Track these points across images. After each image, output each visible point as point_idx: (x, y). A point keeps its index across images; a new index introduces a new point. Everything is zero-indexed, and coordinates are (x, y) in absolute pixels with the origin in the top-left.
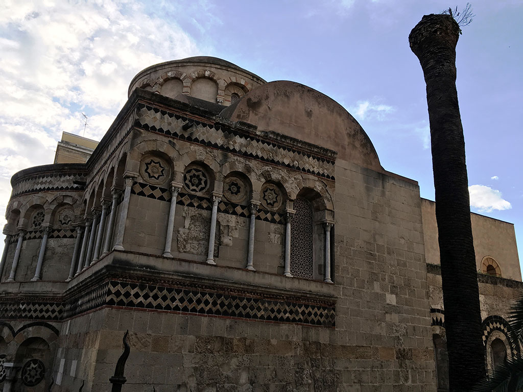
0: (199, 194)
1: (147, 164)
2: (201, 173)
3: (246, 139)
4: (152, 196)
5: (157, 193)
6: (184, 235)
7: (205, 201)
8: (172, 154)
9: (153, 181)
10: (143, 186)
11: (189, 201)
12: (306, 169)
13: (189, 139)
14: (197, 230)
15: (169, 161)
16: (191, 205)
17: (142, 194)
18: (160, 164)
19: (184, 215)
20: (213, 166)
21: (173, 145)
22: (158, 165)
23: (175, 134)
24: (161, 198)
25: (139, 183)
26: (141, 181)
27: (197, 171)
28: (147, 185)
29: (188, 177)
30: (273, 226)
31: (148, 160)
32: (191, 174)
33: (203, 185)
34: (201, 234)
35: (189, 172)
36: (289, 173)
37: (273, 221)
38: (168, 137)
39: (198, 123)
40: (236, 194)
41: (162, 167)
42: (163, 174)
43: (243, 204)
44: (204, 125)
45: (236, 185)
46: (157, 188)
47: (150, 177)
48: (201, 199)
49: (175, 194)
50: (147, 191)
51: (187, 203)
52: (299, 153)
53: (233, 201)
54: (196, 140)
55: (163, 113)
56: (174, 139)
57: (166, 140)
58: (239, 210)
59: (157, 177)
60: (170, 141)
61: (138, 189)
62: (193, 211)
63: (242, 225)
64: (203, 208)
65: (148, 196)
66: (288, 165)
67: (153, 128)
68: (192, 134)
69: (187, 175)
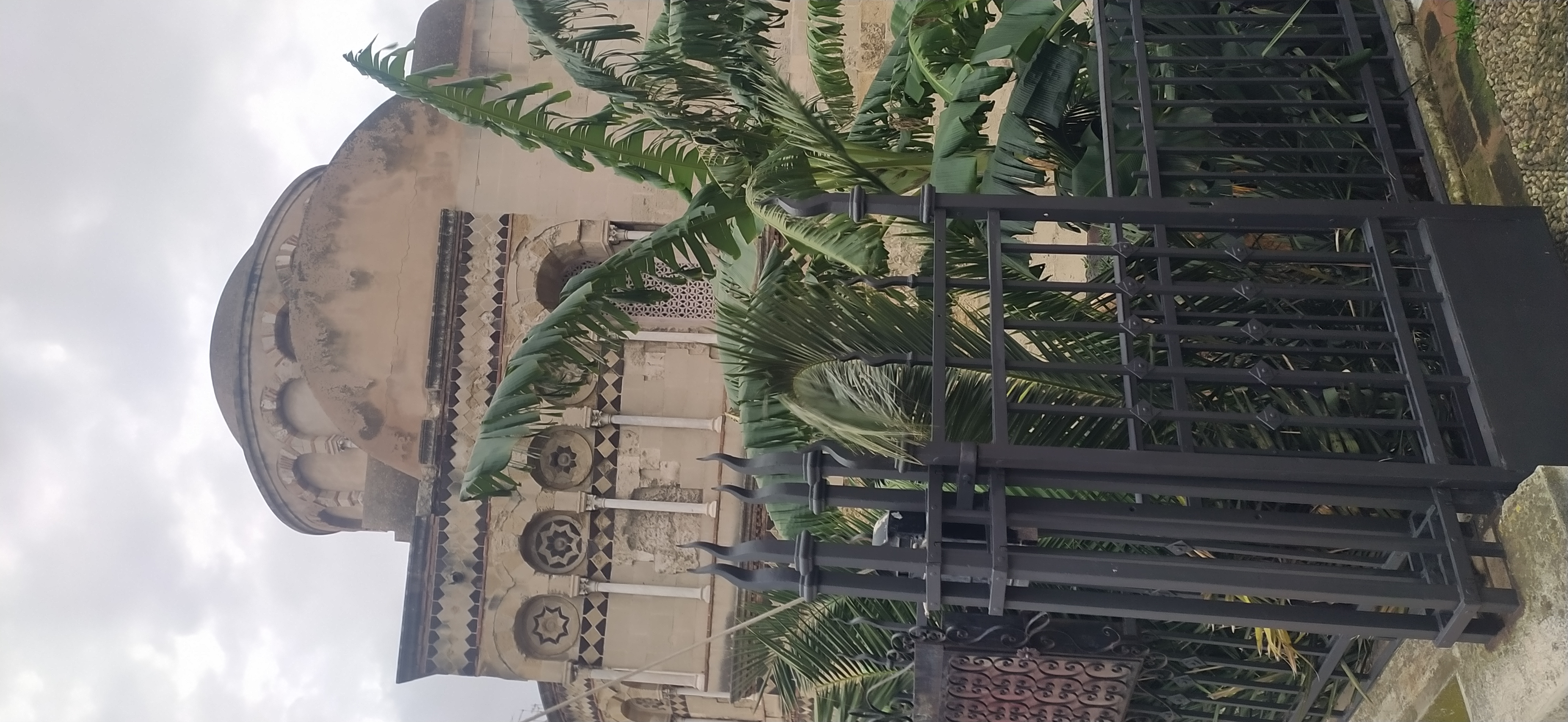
0: (585, 534)
1: (543, 641)
2: (542, 534)
3: (454, 442)
4: (601, 627)
5: (594, 617)
6: (668, 561)
7: (597, 522)
8: (515, 602)
9: (574, 627)
10: (584, 645)
11: (602, 554)
12: (495, 292)
13: (479, 567)
14: (654, 534)
15: (530, 603)
16: (608, 550)
17: (600, 646)
18: (539, 616)
19: (629, 563)
20: (526, 513)
21: (496, 602)
22: (540, 620)
23: (475, 596)
24: (603, 608)
25: (581, 651)
26: (577, 648)
27: (539, 542)
28: (582, 638)
29: (556, 559)
30: (630, 367)
31: (535, 639)
32: (548, 554)
33: (567, 528)
34: (661, 527)
35: (544, 559)
36: (512, 336)
37: (620, 368)
38: (483, 611)
39: (442, 552)
40: (574, 455)
41: (544, 611)
42: (556, 610)
43: (592, 438)
44: (444, 537)
45: (556, 456)
46: (584, 618)
47: (565, 633)
48: (594, 531)
49: (593, 587)
50: (593, 636)
51: (605, 559)
52: (462, 311)
53: (590, 461)
54: (478, 553)
55: (436, 623)
56: (485, 600)
57: (490, 615)
58: (606, 449)
59: (564, 621)
60: (491, 607)
61: (591, 655)
62: (620, 545)
63: (636, 442)
64: (612, 525)
65: (603, 634)
66: (495, 337)
67: (471, 640)
68: (468, 564)
69: (551, 563)
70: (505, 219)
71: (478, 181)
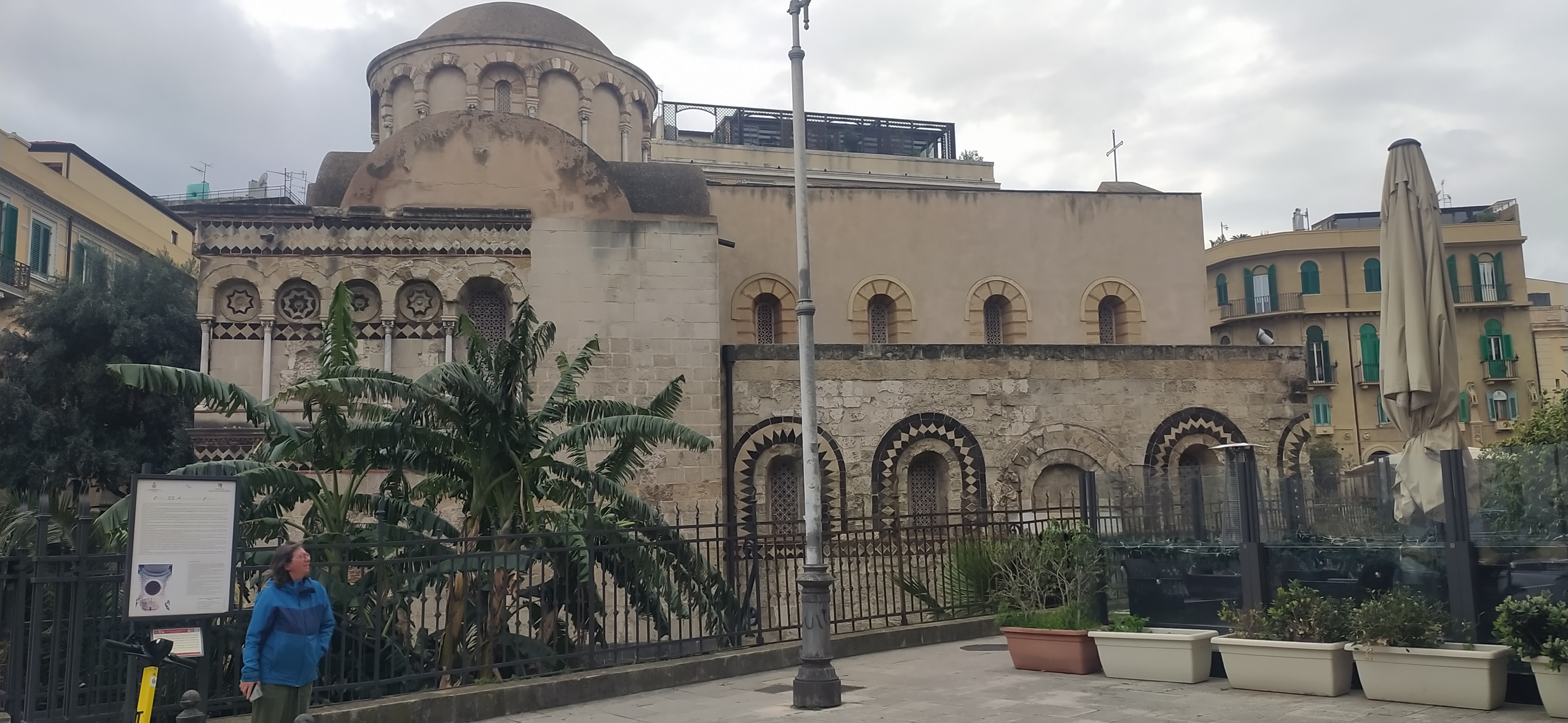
0: (306, 321)
1: (229, 297)
2: (305, 292)
3: (367, 229)
4: (240, 337)
5: (247, 331)
6: (289, 379)
7: (316, 328)
8: (254, 278)
9: (239, 317)
10: (227, 326)
11: (293, 333)
12: (475, 249)
13: (278, 252)
14: (308, 368)
15: (254, 287)
16: (295, 338)
17: (226, 336)
18: (247, 293)
19: (287, 352)
20: (318, 281)
21: (253, 265)
22: (244, 295)
23: (257, 250)
24: (254, 337)
25: (222, 324)
26: (224, 321)
27: (299, 290)
28: (232, 324)
29: (288, 302)
30: (427, 343)
31: (230, 292)
32: (291, 296)
33: (310, 308)
34: (314, 373)
35: (288, 294)
36: (444, 263)
37: (427, 336)
38: (247, 257)
39: (288, 226)
40: (363, 309)
41: (250, 297)
42: (251, 305)
43: (375, 321)
44: (298, 226)
45: (362, 297)
46: (246, 324)
47: (235, 312)
48: (309, 327)
49: (267, 329)
50: (233, 331)
51: (289, 336)
52: (461, 227)
53: (359, 321)
54: (288, 251)
55: (237, 225)
56: (254, 257)
57: (244, 261)
58: (369, 331)
59: (244, 311)
60: (249, 262)
61: (220, 331)
62: (299, 345)
63: (374, 351)
64: (314, 339)
65: (235, 338)
66: (443, 251)
67: (226, 250)
68: (280, 244)
69: (285, 299)
70: (527, 252)
71: (554, 232)
